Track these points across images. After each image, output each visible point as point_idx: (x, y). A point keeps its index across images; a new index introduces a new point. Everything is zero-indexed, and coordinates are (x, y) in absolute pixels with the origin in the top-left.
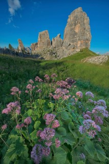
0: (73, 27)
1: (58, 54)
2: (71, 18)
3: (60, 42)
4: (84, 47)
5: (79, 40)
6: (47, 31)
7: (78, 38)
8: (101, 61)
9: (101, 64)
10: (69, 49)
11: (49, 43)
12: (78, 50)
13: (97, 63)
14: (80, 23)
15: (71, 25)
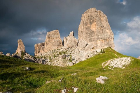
0: (89, 25)
1: (73, 57)
2: (86, 17)
3: (74, 41)
4: (106, 47)
5: (98, 38)
6: (57, 30)
7: (96, 37)
8: (123, 64)
9: (124, 68)
10: (87, 50)
11: (60, 43)
12: (99, 51)
13: (120, 66)
14: (95, 22)
15: (86, 24)
